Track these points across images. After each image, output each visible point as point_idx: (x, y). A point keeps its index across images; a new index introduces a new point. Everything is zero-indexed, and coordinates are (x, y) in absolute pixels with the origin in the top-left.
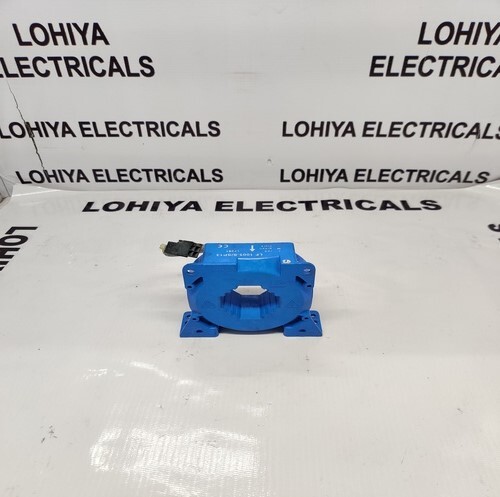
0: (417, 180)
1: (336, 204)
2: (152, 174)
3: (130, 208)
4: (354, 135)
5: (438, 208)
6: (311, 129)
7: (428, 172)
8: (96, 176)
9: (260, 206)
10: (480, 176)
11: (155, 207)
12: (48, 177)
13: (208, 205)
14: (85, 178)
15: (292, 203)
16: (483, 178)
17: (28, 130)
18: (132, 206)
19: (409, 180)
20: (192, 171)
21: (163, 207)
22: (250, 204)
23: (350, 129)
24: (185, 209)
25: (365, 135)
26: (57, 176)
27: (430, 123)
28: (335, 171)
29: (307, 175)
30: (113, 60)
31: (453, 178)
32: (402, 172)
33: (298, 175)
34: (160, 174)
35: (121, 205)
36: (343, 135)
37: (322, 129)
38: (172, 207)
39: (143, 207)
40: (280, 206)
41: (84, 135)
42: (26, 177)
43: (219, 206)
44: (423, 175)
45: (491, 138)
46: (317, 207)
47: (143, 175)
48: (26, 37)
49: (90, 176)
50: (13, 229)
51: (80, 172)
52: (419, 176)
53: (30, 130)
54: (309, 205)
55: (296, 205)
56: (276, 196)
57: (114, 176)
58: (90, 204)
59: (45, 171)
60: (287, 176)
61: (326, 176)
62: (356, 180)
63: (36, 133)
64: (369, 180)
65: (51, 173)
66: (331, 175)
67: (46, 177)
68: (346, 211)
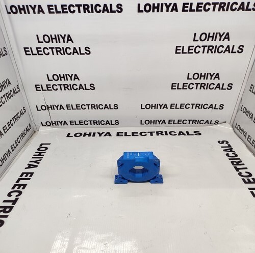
0: (192, 123)
1: (162, 133)
3: (84, 136)
4: (167, 108)
5: (200, 134)
6: (151, 106)
9: (133, 134)
10: (215, 122)
11: (94, 134)
13: (114, 134)
15: (145, 133)
16: (217, 122)
18: (85, 134)
19: (189, 123)
21: (97, 135)
22: (129, 133)
23: (166, 106)
24: (105, 136)
25: (171, 108)
26: (56, 123)
28: (161, 120)
30: (81, 85)
31: (206, 123)
32: (186, 120)
34: (95, 122)
35: (81, 134)
36: (163, 108)
37: (156, 106)
38: (100, 135)
39: (90, 135)
40: (141, 134)
42: (44, 124)
43: (118, 134)
46: (155, 134)
48: (51, 78)
53: (48, 107)
54: (151, 133)
55: (147, 134)
56: (139, 130)
57: (77, 123)
58: (69, 134)
59: (52, 122)
60: (143, 122)
61: (158, 122)
62: (169, 124)
63: (50, 109)
64: (174, 123)
65: (54, 122)
66: (159, 122)
67: (52, 124)
68: (165, 136)
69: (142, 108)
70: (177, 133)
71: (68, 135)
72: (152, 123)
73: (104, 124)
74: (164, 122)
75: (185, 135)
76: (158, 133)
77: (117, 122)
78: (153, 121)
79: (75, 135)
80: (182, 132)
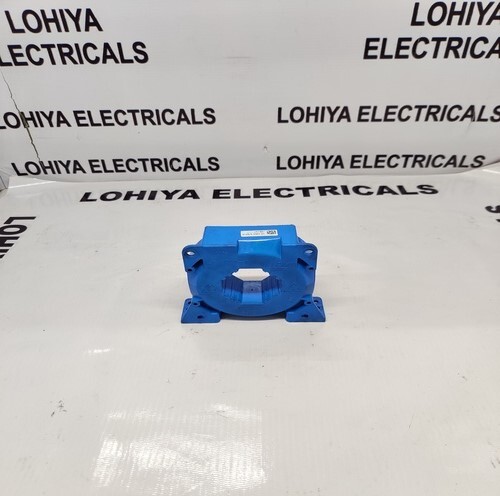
0: (413, 166)
1: (333, 190)
2: (148, 164)
3: (127, 198)
4: (349, 120)
5: (435, 192)
6: (307, 115)
7: (424, 157)
8: (92, 167)
9: (257, 193)
10: (475, 160)
11: (153, 196)
12: (44, 168)
13: (206, 193)
14: (81, 169)
15: (289, 190)
16: (479, 162)
17: (23, 120)
18: (129, 195)
19: (405, 166)
20: (188, 160)
21: (161, 196)
22: (247, 191)
23: (345, 114)
24: (182, 197)
25: (360, 120)
26: (53, 167)
27: (425, 107)
28: (331, 157)
29: (303, 162)
30: (107, 46)
31: (448, 163)
32: (398, 157)
33: (294, 163)
34: (156, 164)
35: (118, 195)
36: (339, 120)
37: (317, 115)
38: (169, 195)
39: (141, 196)
40: (278, 193)
41: (79, 125)
42: (22, 169)
43: (217, 194)
44: (418, 160)
45: (486, 120)
46: (314, 193)
47: (140, 165)
48: (19, 24)
49: (86, 167)
50: (11, 219)
51: (76, 162)
52: (415, 161)
53: (25, 120)
54: (306, 192)
55: (294, 192)
56: (273, 184)
57: (110, 166)
58: (87, 195)
59: (41, 163)
60: (284, 163)
61: (322, 163)
62: (352, 166)
63: (30, 123)
64: (365, 166)
65: (46, 165)
66: (327, 162)
68: (343, 196)
69: (280, 121)
70: (375, 189)
71: (86, 198)
72: (308, 166)
73: (180, 169)
74: (339, 161)
75: (395, 193)
76: (322, 191)
77: (214, 163)
78: (309, 159)
79: (104, 198)
80: (386, 187)
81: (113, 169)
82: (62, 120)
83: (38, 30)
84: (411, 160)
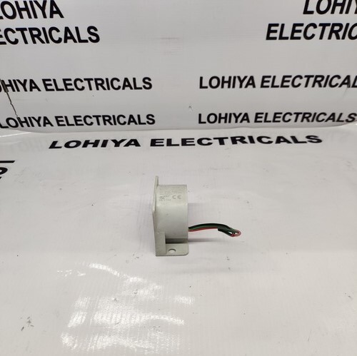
0: (302, 121)
1: (242, 139)
2: (101, 119)
3: (85, 146)
4: (254, 87)
5: (319, 141)
6: (222, 82)
7: (310, 114)
8: (58, 121)
9: (184, 142)
10: (350, 116)
11: (105, 144)
12: (21, 123)
13: (145, 142)
14: (49, 123)
15: (208, 139)
16: (352, 118)
18: (87, 143)
19: (296, 121)
20: (131, 116)
21: (111, 144)
22: (177, 140)
23: (251, 82)
24: (127, 145)
25: (262, 86)
26: (27, 122)
27: (313, 76)
28: (240, 114)
29: (219, 118)
30: (67, 30)
31: (329, 119)
32: (291, 114)
33: (212, 118)
34: (107, 119)
35: (78, 143)
36: (246, 87)
37: (230, 82)
38: (117, 144)
39: (96, 144)
40: (200, 141)
42: (4, 123)
43: (153, 143)
44: (306, 116)
46: (228, 142)
47: (94, 120)
49: (54, 121)
51: (45, 118)
52: (304, 117)
53: (5, 86)
54: (221, 141)
55: (212, 141)
56: (196, 134)
57: (72, 121)
58: (55, 143)
59: (19, 119)
60: (204, 119)
61: (233, 119)
62: (256, 121)
63: (9, 88)
64: (265, 121)
65: (23, 120)
66: (237, 118)
67: (19, 123)
68: (249, 145)
69: (201, 87)
70: (274, 139)
71: (53, 145)
72: (223, 121)
73: (125, 123)
74: (246, 117)
75: (289, 142)
76: (234, 140)
77: (151, 119)
78: (223, 116)
79: (67, 145)
80: (282, 137)
81: (74, 123)
82: (33, 86)
83: (13, 17)
84: (300, 116)
